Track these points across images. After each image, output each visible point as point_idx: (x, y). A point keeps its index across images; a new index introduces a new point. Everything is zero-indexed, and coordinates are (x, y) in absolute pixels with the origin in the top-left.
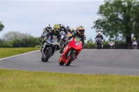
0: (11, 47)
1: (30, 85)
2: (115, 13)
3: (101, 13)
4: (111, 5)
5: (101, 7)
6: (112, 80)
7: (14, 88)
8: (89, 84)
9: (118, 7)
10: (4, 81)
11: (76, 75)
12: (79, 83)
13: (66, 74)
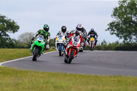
0: (26, 48)
1: (45, 85)
2: (129, 16)
3: (115, 15)
4: (126, 8)
5: (116, 10)
6: (126, 81)
7: (29, 88)
8: (104, 86)
9: (132, 9)
10: (20, 81)
11: (90, 76)
12: (93, 84)
13: (80, 76)
